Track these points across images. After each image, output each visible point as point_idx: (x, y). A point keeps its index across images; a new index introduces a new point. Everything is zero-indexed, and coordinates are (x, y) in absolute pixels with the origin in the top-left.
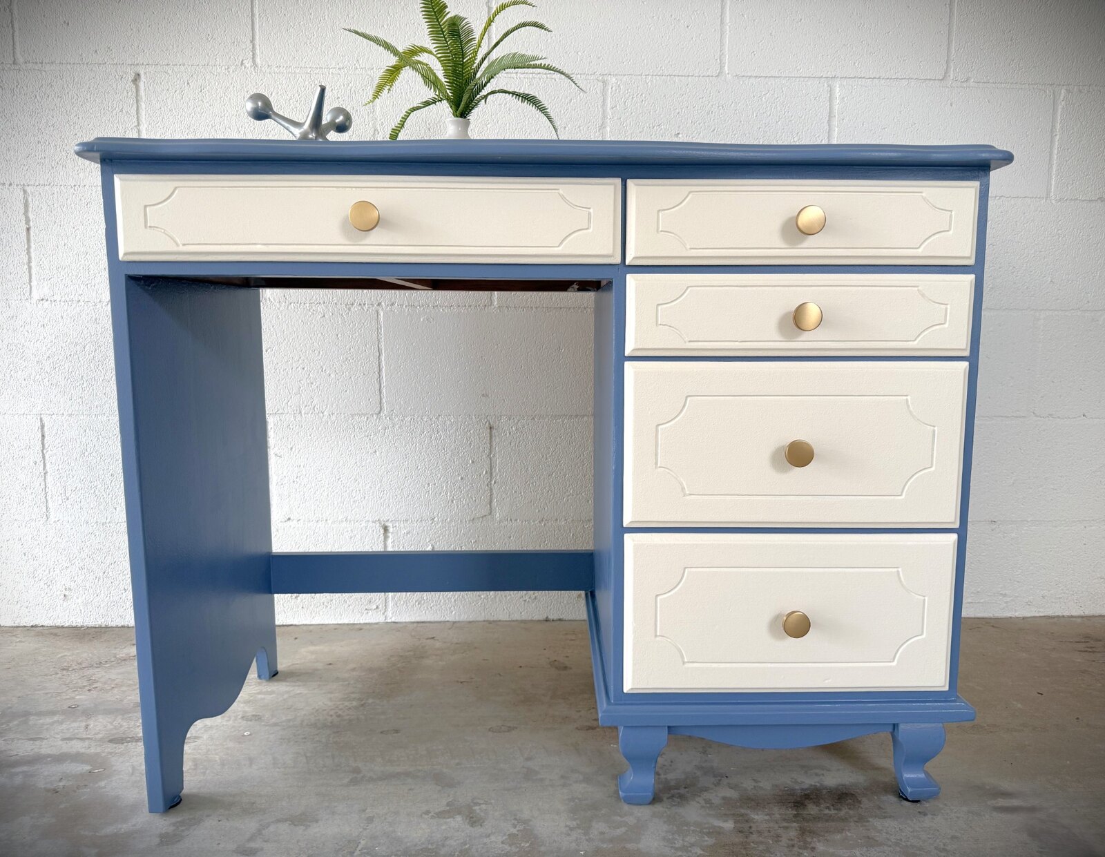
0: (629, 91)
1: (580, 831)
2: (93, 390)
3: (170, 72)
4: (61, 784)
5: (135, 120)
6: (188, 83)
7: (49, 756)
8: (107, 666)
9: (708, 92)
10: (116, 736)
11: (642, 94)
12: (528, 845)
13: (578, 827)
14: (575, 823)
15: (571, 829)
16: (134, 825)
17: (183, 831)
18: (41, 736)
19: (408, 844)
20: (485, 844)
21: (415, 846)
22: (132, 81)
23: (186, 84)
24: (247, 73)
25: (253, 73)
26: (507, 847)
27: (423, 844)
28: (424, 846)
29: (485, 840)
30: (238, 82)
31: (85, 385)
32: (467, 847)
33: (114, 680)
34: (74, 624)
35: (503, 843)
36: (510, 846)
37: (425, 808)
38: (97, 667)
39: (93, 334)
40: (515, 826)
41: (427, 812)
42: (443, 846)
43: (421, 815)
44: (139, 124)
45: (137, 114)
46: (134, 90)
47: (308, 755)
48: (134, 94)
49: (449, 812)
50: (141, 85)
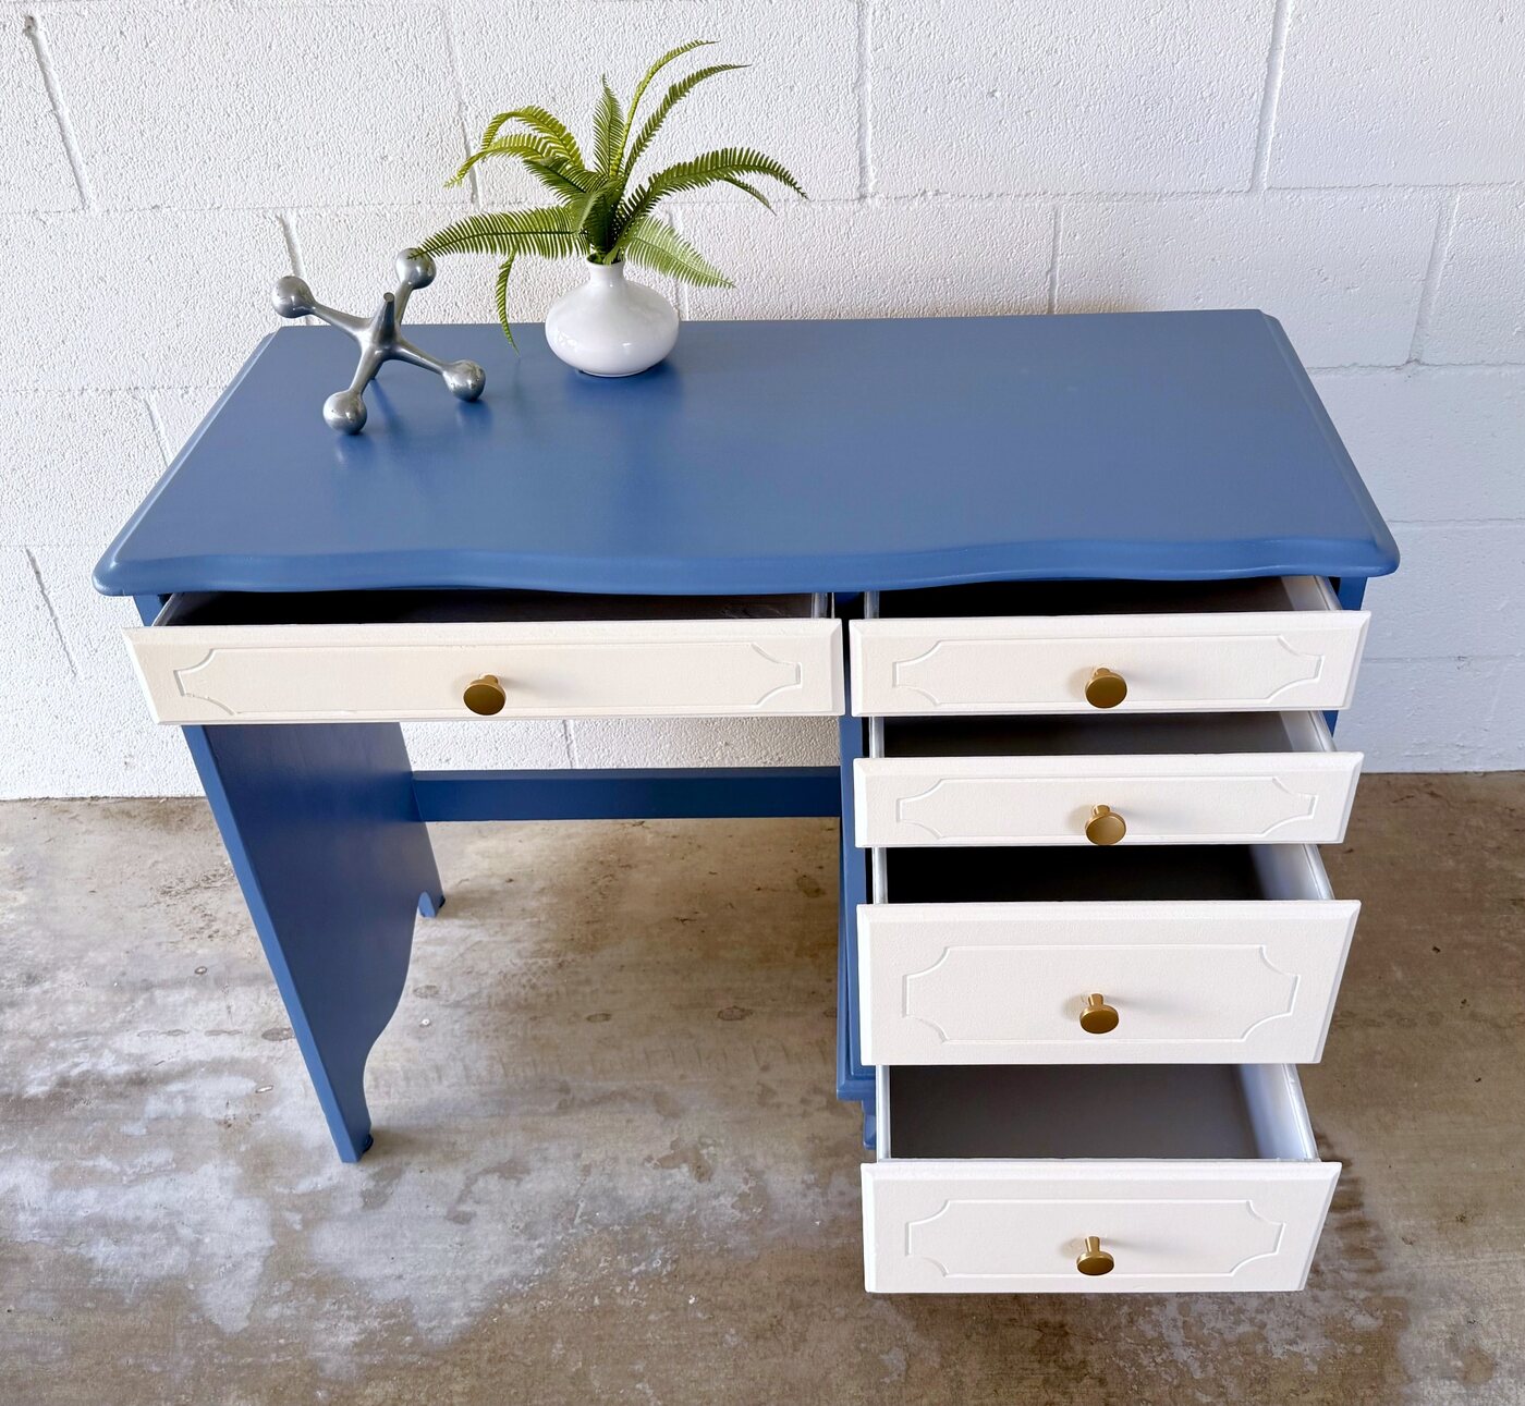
0: (906, 16)
1: (817, 1190)
2: (93, 512)
3: (86, 13)
4: (230, 1112)
5: (47, 100)
6: (121, 33)
7: (201, 1064)
8: (218, 884)
9: (1050, 14)
10: (270, 1027)
11: (929, 23)
12: (760, 1210)
13: (816, 1184)
14: (812, 1177)
15: (809, 1187)
16: (330, 1179)
17: (385, 1187)
18: (179, 1028)
19: (632, 1208)
20: (714, 1208)
21: (639, 1210)
22: (24, 31)
23: (118, 33)
24: (219, 10)
25: (231, 9)
26: (737, 1213)
27: (647, 1207)
28: (648, 1211)
29: (715, 1203)
30: (208, 27)
31: (79, 507)
32: (694, 1212)
33: (235, 915)
34: (148, 795)
35: (733, 1207)
36: (741, 1212)
37: (646, 1153)
38: (206, 888)
39: (71, 436)
40: (746, 1181)
41: (649, 1159)
42: (669, 1210)
43: (643, 1164)
44: (55, 107)
45: (48, 90)
46: (32, 48)
47: (505, 1060)
48: (34, 56)
49: (672, 1157)
50: (40, 35)
